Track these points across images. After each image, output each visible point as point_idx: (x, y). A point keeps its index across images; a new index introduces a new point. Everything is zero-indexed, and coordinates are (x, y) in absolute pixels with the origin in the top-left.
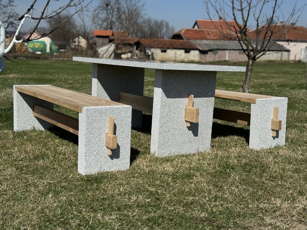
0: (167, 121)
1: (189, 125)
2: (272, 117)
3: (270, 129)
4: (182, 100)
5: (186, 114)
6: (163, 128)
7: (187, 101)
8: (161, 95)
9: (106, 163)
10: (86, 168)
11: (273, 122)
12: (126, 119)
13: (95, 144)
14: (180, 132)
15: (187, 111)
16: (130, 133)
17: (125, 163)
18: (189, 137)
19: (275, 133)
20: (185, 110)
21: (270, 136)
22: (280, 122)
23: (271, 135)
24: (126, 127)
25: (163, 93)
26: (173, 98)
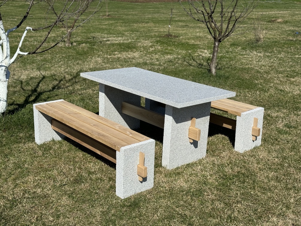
0: (176, 141)
1: (192, 141)
2: (252, 126)
3: (251, 135)
4: (187, 123)
5: (190, 132)
6: (173, 147)
7: (190, 122)
8: (171, 122)
9: (137, 187)
10: (124, 193)
11: (254, 130)
12: (151, 151)
13: (130, 175)
14: (185, 147)
15: (190, 131)
16: (154, 161)
17: (150, 184)
18: (191, 150)
19: (255, 138)
20: (189, 130)
21: (250, 140)
22: (259, 130)
23: (252, 139)
24: (151, 157)
25: (174, 120)
26: (180, 123)
